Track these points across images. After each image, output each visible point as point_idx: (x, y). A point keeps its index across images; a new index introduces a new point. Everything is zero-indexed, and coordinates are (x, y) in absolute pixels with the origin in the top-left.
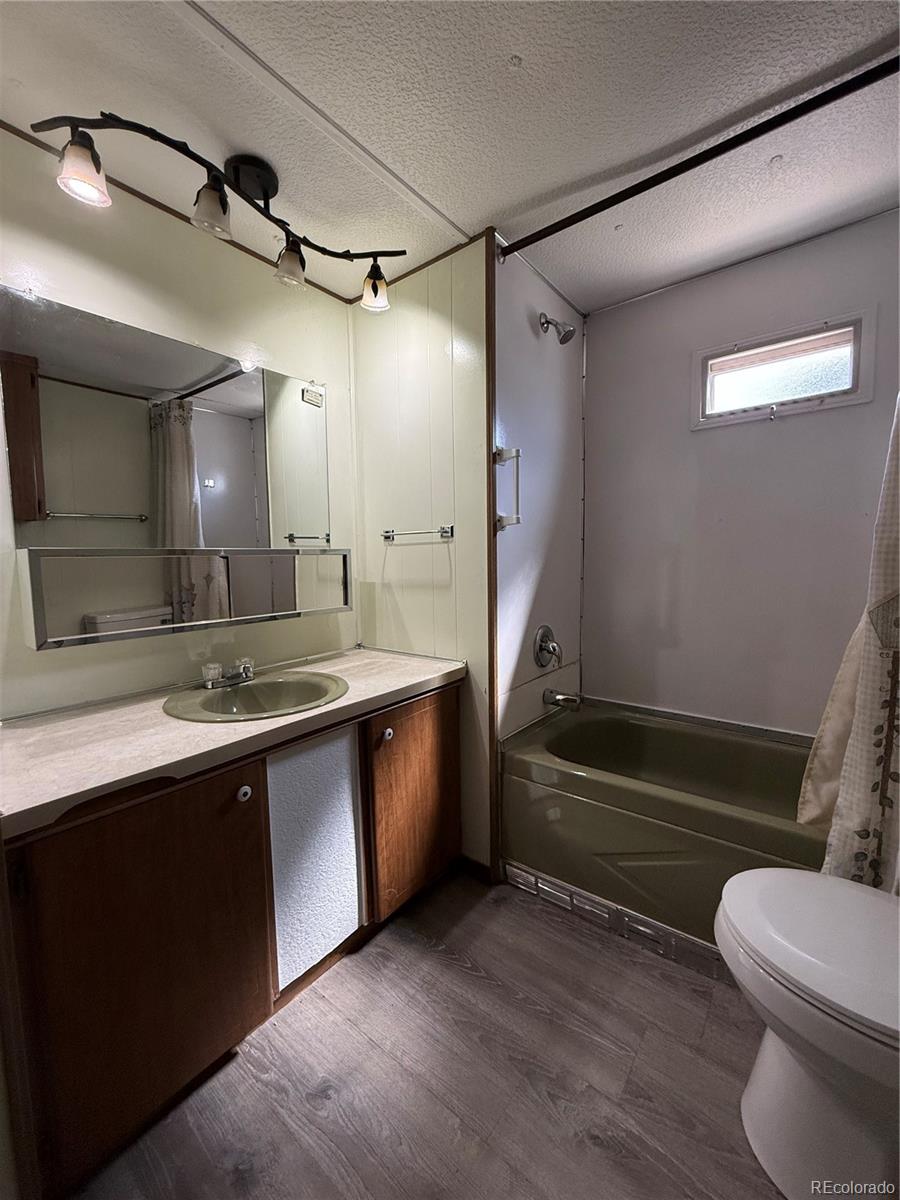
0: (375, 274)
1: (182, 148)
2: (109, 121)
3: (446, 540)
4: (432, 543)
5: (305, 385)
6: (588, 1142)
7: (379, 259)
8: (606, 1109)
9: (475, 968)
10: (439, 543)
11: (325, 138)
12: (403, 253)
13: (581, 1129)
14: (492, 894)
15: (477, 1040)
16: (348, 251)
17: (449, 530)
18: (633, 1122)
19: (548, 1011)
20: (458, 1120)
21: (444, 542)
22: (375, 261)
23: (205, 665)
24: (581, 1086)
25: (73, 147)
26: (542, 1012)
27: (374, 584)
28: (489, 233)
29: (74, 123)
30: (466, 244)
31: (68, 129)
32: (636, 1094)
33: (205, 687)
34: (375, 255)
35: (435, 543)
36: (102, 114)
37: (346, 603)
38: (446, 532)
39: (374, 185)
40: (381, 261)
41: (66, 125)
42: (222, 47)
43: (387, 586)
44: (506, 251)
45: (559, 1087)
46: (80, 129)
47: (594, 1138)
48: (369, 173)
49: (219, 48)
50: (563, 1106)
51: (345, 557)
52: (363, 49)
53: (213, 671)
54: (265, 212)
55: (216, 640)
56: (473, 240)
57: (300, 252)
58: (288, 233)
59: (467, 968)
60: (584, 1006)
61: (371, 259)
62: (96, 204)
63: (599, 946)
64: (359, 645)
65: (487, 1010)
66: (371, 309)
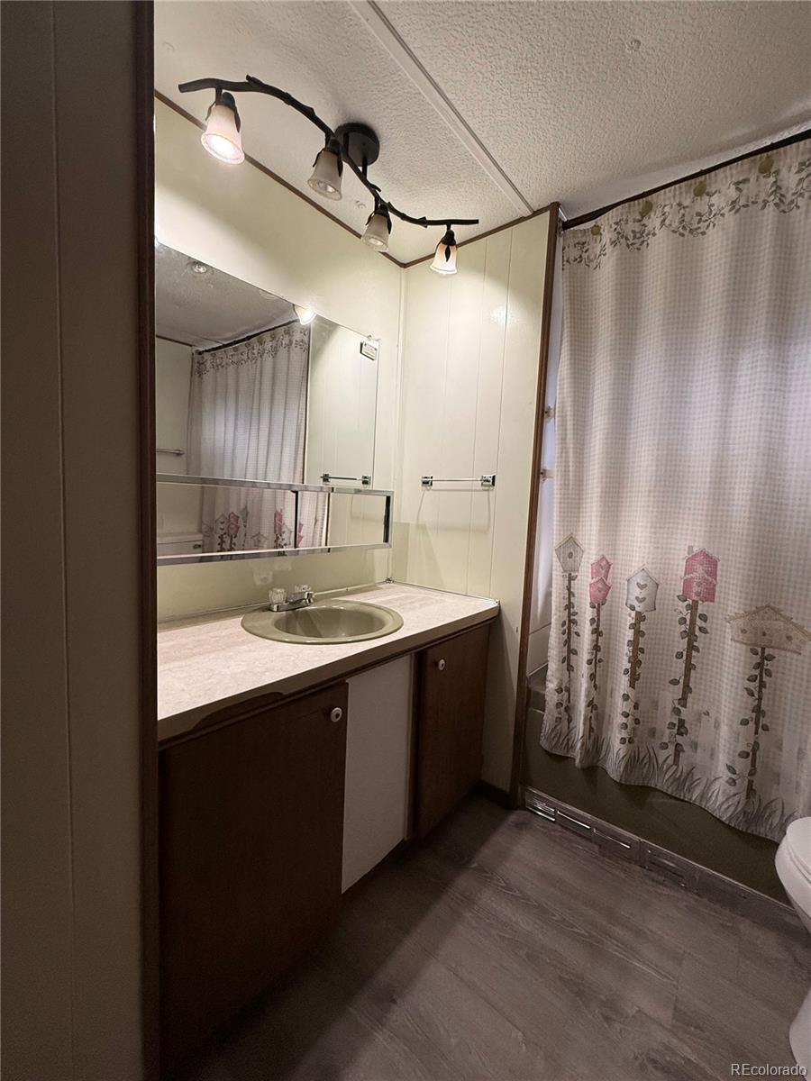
0: (449, 240)
1: (309, 113)
2: (253, 85)
3: (487, 488)
4: (472, 491)
5: (365, 340)
6: (650, 1066)
7: (452, 226)
8: (660, 1036)
9: (508, 887)
10: (479, 491)
11: (433, 110)
12: (476, 222)
13: (640, 1051)
14: (514, 817)
15: (524, 957)
16: (425, 218)
17: (491, 479)
18: (689, 1051)
19: (587, 934)
20: (520, 1034)
21: (485, 490)
22: (449, 228)
23: (271, 589)
24: (631, 1011)
25: (218, 106)
26: (578, 934)
27: (409, 524)
28: (554, 207)
29: (218, 85)
30: (529, 217)
31: (213, 90)
32: (685, 1021)
33: (270, 609)
34: (449, 223)
35: (476, 490)
36: (248, 77)
37: (386, 540)
38: (487, 481)
39: (463, 157)
40: (453, 227)
41: (212, 87)
42: (367, 20)
43: (422, 528)
44: (567, 225)
45: (612, 1010)
46: (224, 91)
47: (654, 1061)
48: (462, 146)
49: (363, 20)
50: (619, 1028)
51: (388, 499)
52: (497, 26)
53: (278, 596)
54: (362, 176)
55: (276, 568)
56: (536, 213)
57: (388, 216)
58: (377, 199)
59: (502, 887)
60: (617, 930)
61: (445, 226)
62: (229, 161)
63: (623, 875)
64: (389, 580)
65: (528, 929)
66: (440, 272)
